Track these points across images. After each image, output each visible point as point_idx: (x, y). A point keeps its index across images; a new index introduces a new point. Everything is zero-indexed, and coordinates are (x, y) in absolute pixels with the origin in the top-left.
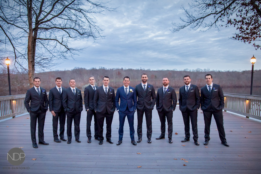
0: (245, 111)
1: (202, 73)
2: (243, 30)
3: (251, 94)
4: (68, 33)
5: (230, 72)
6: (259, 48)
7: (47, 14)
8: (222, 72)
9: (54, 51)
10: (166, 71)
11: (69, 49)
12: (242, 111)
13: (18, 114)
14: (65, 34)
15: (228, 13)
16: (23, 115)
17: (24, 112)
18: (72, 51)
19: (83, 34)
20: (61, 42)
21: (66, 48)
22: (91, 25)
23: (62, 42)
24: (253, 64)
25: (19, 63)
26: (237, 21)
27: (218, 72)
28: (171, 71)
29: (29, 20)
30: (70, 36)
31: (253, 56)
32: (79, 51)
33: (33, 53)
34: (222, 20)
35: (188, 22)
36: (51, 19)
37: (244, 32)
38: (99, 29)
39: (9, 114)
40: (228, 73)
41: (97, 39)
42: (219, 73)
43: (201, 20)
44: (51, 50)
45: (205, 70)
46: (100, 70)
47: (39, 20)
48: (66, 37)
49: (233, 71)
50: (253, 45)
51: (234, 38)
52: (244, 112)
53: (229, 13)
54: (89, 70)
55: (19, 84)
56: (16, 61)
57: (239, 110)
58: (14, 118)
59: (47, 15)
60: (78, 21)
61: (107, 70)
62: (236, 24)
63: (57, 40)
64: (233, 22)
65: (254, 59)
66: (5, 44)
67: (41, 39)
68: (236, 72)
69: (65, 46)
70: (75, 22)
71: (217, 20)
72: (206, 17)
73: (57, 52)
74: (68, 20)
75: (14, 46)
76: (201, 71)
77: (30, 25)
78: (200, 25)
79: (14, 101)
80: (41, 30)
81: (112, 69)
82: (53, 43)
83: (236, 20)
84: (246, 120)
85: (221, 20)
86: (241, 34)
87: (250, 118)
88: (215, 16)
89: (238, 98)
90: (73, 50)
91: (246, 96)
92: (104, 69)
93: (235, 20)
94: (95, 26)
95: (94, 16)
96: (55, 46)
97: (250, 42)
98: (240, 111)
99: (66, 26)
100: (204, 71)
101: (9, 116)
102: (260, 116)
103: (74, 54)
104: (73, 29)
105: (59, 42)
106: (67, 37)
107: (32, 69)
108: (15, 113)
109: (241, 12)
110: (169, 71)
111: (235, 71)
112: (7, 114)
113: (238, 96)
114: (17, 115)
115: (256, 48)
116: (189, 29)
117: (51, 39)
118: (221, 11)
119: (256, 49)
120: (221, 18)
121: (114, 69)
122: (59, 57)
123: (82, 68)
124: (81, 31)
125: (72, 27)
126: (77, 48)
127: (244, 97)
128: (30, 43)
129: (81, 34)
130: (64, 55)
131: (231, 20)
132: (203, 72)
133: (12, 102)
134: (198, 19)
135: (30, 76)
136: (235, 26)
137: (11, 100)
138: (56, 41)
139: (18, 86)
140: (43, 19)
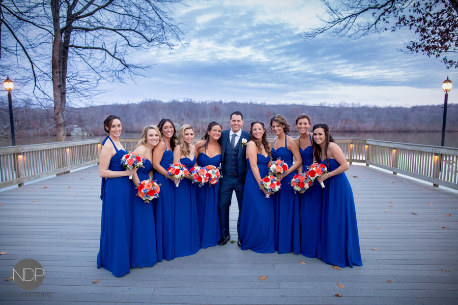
0: (430, 174)
1: (348, 109)
2: (425, 34)
3: (443, 145)
4: (126, 39)
5: (393, 108)
6: (454, 66)
7: (87, 3)
8: (380, 109)
9: (101, 69)
10: (290, 105)
11: (127, 66)
12: (425, 174)
13: (29, 179)
14: (121, 40)
15: (396, 9)
16: (41, 182)
17: (41, 175)
18: (133, 69)
19: (152, 40)
20: (113, 54)
21: (123, 63)
22: (164, 24)
23: (115, 52)
24: (447, 93)
25: (41, 89)
26: (416, 19)
27: (373, 108)
28: (300, 105)
29: (54, 13)
30: (130, 44)
31: (448, 78)
32: (145, 69)
33: (63, 72)
34: (386, 20)
35: (330, 23)
36: (94, 12)
37: (428, 37)
38: (178, 31)
39: (11, 179)
40: (389, 110)
41: (175, 48)
42: (376, 109)
43: (352, 20)
44: (97, 66)
45: (353, 104)
46: (185, 103)
47: (73, 13)
48: (123, 44)
49: (397, 106)
50: (442, 60)
51: (410, 48)
52: (429, 176)
53: (398, 8)
54: (167, 103)
55: (51, 125)
56: (36, 85)
57: (420, 173)
58: (20, 187)
59: (87, 5)
60: (144, 18)
61: (197, 103)
62: (412, 24)
63: (106, 50)
64: (408, 22)
65: (449, 83)
66: (15, 56)
67: (77, 47)
68: (401, 108)
69: (120, 60)
70: (138, 19)
71: (379, 19)
72: (361, 14)
73: (107, 70)
74: (125, 16)
75: (32, 59)
76: (346, 106)
77: (56, 20)
78: (349, 27)
79: (20, 157)
80: (77, 31)
81: (204, 101)
82: (99, 55)
83: (413, 18)
84: (433, 190)
85: (384, 19)
86: (423, 41)
87: (440, 187)
88: (375, 13)
89: (418, 151)
90: (136, 67)
91: (434, 149)
92: (192, 102)
93: (411, 17)
94: (172, 25)
95: (169, 8)
96: (102, 60)
97: (439, 55)
98: (422, 174)
99: (122, 26)
100: (352, 106)
101: (11, 183)
102: (456, 183)
103: (137, 75)
104: (134, 30)
105: (109, 53)
106: (123, 46)
107: (60, 100)
108: (24, 178)
109: (417, 6)
110: (296, 105)
111: (400, 106)
112: (6, 180)
113: (418, 148)
114: (28, 181)
115: (448, 65)
116: (331, 34)
117: (94, 48)
118: (386, 5)
119: (448, 68)
120: (384, 17)
121: (208, 103)
122: (111, 79)
123: (156, 101)
124: (149, 36)
125: (133, 28)
126: (140, 64)
127: (430, 150)
128: (57, 53)
129: (147, 40)
130: (119, 76)
131: (404, 18)
132: (351, 108)
133: (17, 158)
134: (346, 18)
135: (57, 112)
136: (410, 29)
137: (14, 154)
138: (104, 51)
139: (50, 128)
140: (80, 13)
